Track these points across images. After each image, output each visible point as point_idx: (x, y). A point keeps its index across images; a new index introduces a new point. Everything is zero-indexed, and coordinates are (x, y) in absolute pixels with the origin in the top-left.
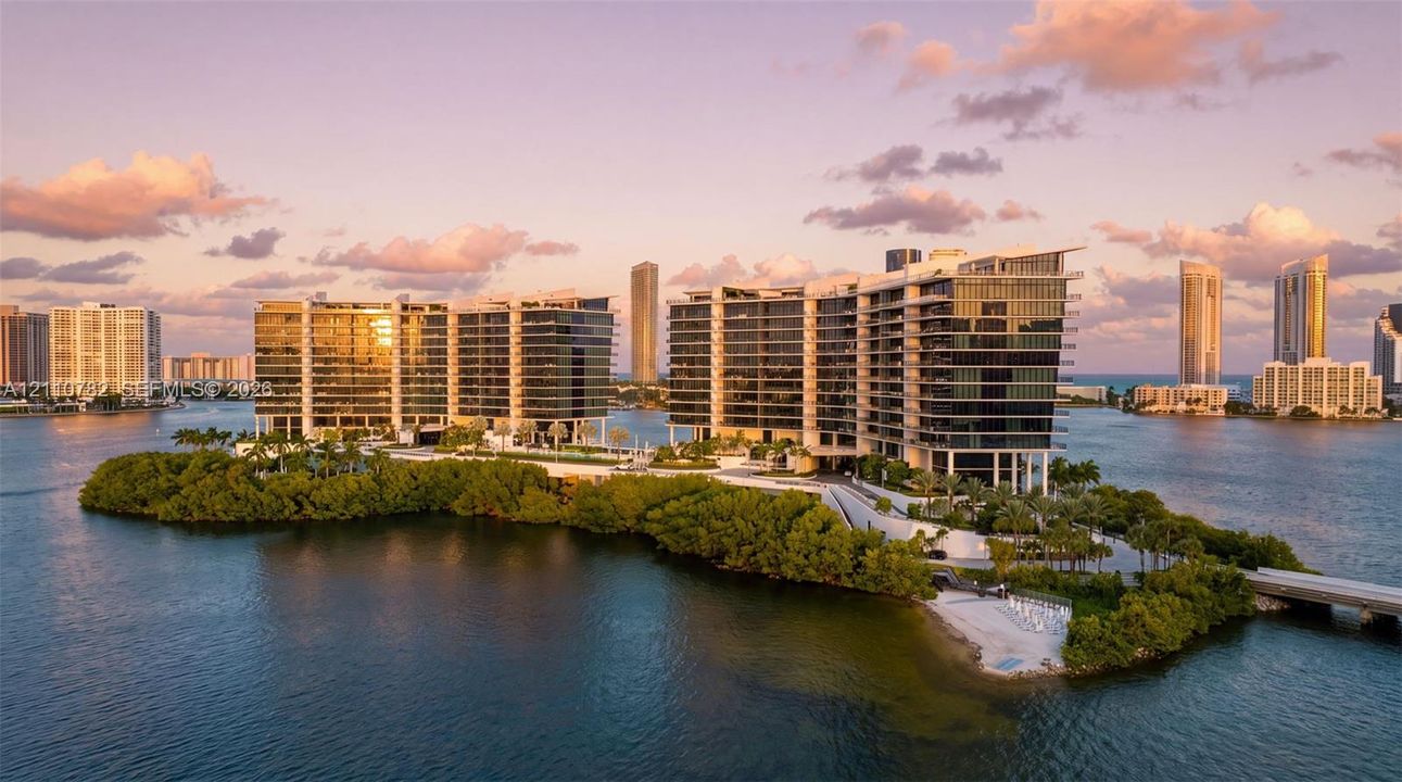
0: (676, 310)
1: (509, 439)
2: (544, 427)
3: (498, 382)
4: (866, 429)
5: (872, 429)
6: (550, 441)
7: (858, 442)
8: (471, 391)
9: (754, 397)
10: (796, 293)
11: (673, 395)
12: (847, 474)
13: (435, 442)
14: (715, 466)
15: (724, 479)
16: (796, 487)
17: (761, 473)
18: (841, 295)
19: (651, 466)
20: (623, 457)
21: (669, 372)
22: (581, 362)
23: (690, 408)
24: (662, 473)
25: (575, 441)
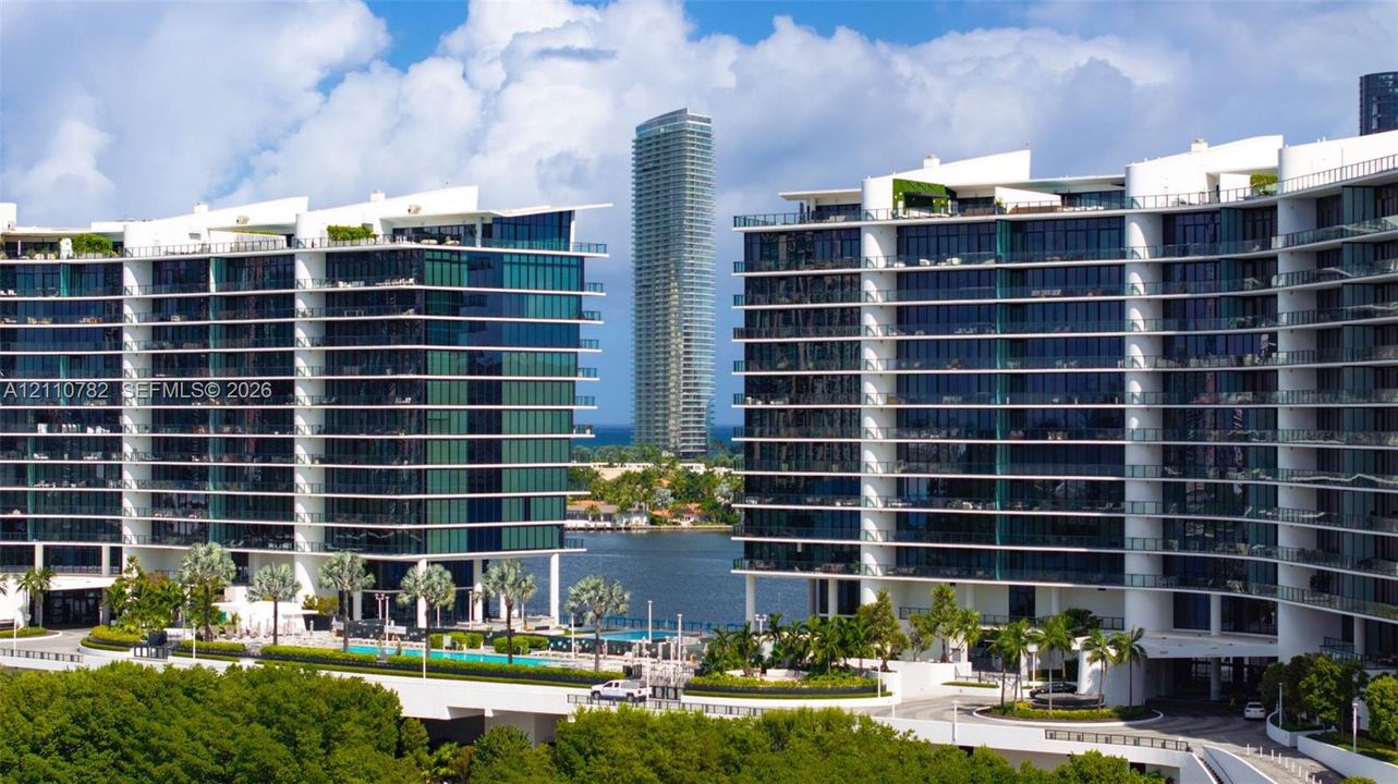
0: (760, 246)
1: (293, 610)
2: (392, 576)
3: (263, 449)
4: (1306, 585)
5: (1322, 584)
6: (405, 615)
7: (1283, 620)
8: (186, 476)
9: (982, 492)
10: (1102, 197)
11: (752, 487)
12: (1254, 712)
13: (90, 620)
14: (871, 689)
15: (900, 725)
16: (1107, 750)
17: (1004, 710)
18: (1228, 198)
19: (690, 688)
20: (613, 664)
21: (740, 421)
22: (493, 392)
23: (803, 523)
24: (718, 707)
25: (477, 621)
